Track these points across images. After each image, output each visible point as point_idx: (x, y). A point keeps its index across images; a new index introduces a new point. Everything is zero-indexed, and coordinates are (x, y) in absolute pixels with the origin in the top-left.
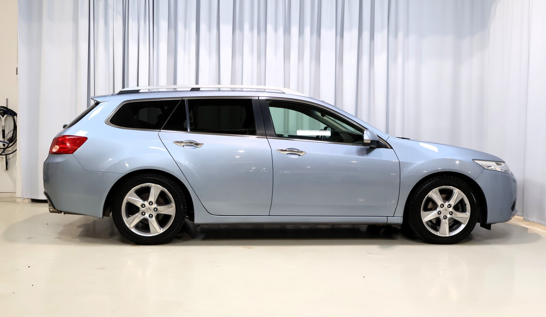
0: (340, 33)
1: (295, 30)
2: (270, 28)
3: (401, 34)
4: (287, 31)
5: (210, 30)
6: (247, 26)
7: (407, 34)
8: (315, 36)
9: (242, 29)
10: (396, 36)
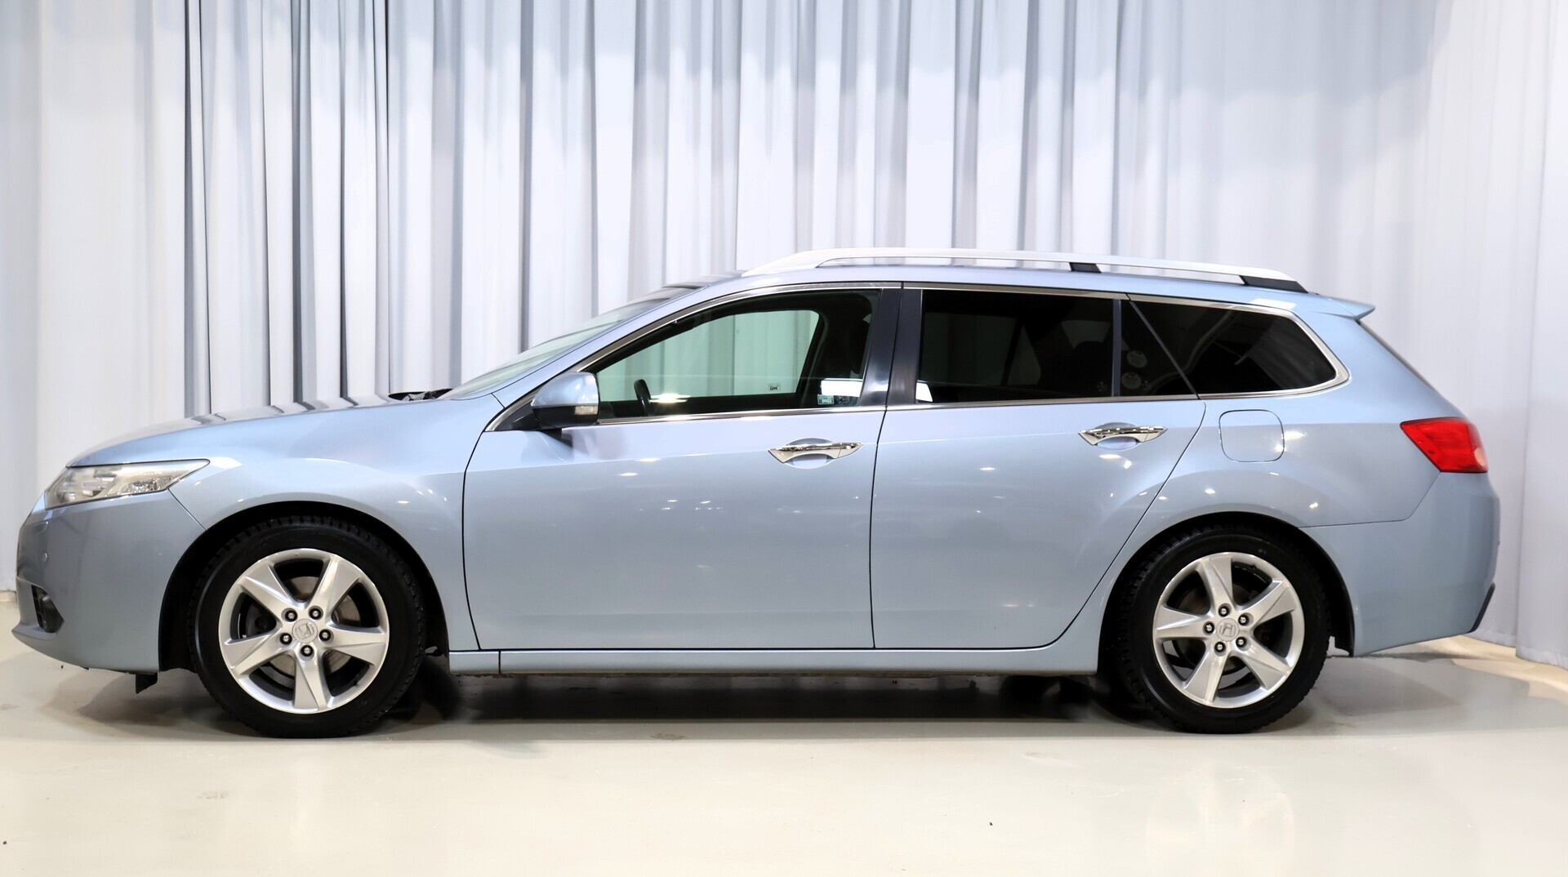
0: (969, 82)
1: (828, 71)
2: (751, 64)
3: (1156, 89)
4: (805, 75)
5: (564, 69)
6: (678, 60)
7: (1175, 88)
8: (891, 92)
9: (663, 69)
10: (1142, 92)
